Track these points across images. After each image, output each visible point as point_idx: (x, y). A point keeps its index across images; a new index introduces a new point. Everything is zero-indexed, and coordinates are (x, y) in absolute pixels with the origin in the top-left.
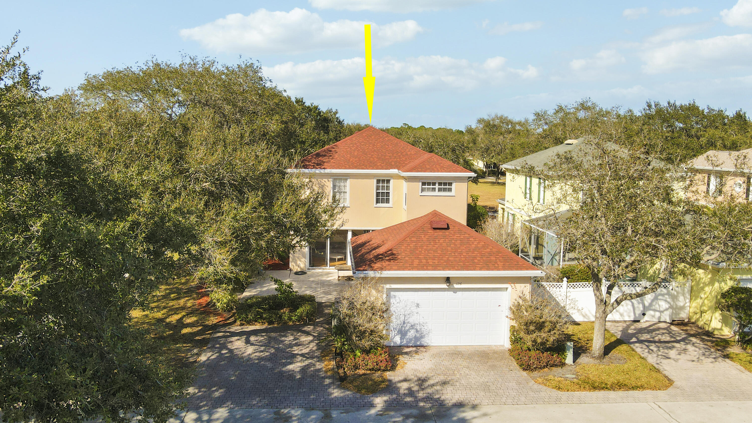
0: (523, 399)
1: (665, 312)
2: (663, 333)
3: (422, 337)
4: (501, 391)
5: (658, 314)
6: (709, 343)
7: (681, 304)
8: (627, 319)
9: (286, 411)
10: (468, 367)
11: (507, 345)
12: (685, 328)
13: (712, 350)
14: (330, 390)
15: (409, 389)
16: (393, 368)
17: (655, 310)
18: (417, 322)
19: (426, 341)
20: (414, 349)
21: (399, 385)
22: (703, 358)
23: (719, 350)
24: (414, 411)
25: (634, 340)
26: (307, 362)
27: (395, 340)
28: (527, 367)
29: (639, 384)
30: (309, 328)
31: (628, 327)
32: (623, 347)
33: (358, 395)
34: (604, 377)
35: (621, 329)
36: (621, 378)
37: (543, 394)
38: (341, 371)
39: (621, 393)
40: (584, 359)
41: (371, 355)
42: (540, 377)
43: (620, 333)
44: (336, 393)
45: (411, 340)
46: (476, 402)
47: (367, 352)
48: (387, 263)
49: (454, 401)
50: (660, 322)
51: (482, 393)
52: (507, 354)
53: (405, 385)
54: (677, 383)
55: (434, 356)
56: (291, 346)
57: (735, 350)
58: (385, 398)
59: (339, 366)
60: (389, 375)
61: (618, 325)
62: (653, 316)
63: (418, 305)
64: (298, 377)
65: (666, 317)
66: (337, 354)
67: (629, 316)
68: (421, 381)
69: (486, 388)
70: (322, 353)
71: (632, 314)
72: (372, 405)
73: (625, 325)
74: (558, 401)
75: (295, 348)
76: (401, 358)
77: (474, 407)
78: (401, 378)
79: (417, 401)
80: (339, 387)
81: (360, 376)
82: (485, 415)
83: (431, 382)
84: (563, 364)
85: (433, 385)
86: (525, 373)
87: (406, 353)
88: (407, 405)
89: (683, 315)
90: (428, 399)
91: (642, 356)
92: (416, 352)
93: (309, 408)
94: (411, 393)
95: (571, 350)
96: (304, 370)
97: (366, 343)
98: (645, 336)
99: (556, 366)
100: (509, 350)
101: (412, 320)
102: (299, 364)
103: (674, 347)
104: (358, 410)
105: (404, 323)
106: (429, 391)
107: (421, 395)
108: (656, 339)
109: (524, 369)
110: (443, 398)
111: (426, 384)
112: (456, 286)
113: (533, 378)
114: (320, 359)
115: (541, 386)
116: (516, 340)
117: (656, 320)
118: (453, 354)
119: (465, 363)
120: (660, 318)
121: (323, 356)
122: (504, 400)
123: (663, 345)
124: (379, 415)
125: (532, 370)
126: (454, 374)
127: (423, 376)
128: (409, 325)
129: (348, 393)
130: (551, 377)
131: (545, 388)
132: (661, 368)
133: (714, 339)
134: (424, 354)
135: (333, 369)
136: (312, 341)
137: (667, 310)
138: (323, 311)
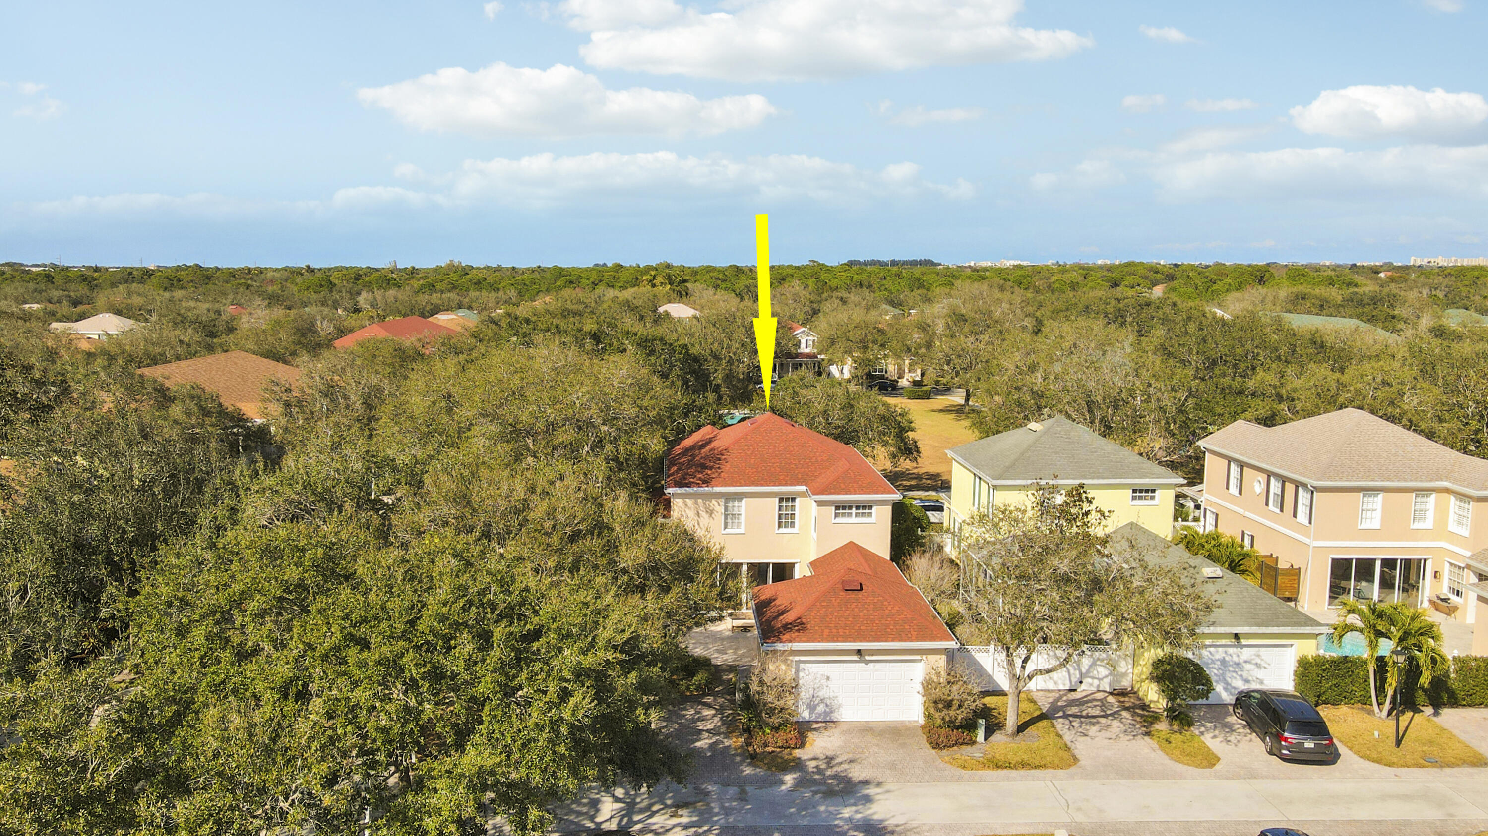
0: (927, 777)
1: (1105, 680)
2: (1095, 706)
3: (832, 712)
4: (907, 770)
5: (1096, 682)
6: (1138, 719)
7: (1123, 670)
8: (1061, 687)
9: (704, 787)
10: (878, 745)
11: (922, 721)
12: (1122, 699)
13: (1138, 726)
14: (743, 767)
15: (817, 767)
16: (802, 745)
17: (1093, 678)
18: (826, 696)
19: (835, 716)
20: (823, 725)
21: (808, 763)
22: (1122, 735)
23: (1145, 726)
24: (823, 788)
25: (1061, 714)
26: (714, 740)
27: (803, 715)
28: (936, 746)
29: (1042, 763)
30: (709, 699)
31: (1061, 697)
32: (1045, 723)
33: (769, 772)
34: (1010, 756)
35: (1051, 700)
36: (1026, 757)
37: (947, 773)
38: (751, 749)
39: (1023, 772)
40: (997, 737)
41: (781, 733)
42: (948, 756)
43: (1048, 706)
44: (748, 770)
45: (820, 715)
46: (881, 780)
47: (776, 729)
48: (796, 634)
49: (861, 778)
50: (1099, 691)
51: (889, 771)
52: (920, 732)
53: (813, 764)
54: (1082, 763)
55: (844, 733)
56: (694, 721)
57: (1162, 726)
58: (795, 776)
59: (748, 744)
60: (797, 753)
61: (1050, 695)
62: (1091, 685)
63: (828, 678)
64: (709, 754)
65: (1106, 686)
66: (745, 731)
67: (1064, 685)
68: (829, 760)
69: (892, 766)
70: (728, 728)
71: (1068, 682)
72: (782, 783)
73: (1057, 695)
74: (960, 779)
75: (699, 723)
76: (810, 734)
77: (879, 785)
78: (810, 756)
79: (825, 778)
80: (750, 764)
81: (770, 753)
82: (888, 791)
83: (838, 760)
84: (973, 743)
85: (841, 763)
86: (934, 751)
87: (815, 730)
88: (815, 782)
89: (1126, 683)
90: (834, 777)
91: (1061, 733)
92: (826, 729)
93: (726, 784)
94: (819, 771)
95: (983, 728)
96: (712, 746)
97: (775, 720)
98: (1074, 710)
99: (967, 744)
100: (923, 727)
101: (822, 694)
102: (707, 741)
103: (1098, 722)
104: (770, 787)
105: (813, 696)
106: (839, 769)
107: (829, 772)
108: (1084, 713)
109: (933, 748)
110: (850, 775)
111: (834, 762)
112: (867, 658)
113: (941, 757)
114: (727, 735)
115: (946, 765)
116: (929, 716)
117: (1094, 689)
118: (863, 730)
119: (875, 741)
120: (1098, 686)
121: (730, 733)
122: (908, 778)
123: (1088, 720)
124: (791, 791)
125: (941, 749)
126: (863, 752)
127: (829, 753)
128: (818, 699)
129: (758, 770)
130: (958, 756)
131: (950, 766)
132: (1072, 746)
133: (1146, 713)
134: (833, 730)
135: (742, 747)
136: (714, 715)
137: (1106, 677)
138: (721, 677)
